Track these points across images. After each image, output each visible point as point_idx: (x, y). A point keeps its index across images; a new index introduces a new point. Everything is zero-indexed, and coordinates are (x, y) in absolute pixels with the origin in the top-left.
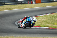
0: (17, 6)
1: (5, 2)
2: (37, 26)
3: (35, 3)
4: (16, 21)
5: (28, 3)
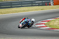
0: (35, 8)
1: (22, 4)
2: (55, 29)
5: (45, 5)
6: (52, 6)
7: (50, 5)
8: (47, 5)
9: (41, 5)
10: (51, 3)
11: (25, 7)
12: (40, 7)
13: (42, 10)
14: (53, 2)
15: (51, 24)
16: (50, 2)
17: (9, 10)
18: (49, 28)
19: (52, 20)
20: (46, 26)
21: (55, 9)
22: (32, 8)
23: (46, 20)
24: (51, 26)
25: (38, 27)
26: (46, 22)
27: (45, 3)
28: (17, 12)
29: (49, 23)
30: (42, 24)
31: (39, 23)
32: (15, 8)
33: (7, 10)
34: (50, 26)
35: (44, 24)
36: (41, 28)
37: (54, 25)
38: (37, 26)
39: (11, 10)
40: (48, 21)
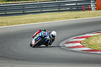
0: (64, 14)
2: (98, 50)
3: (96, 9)
4: (61, 42)
5: (82, 10)
6: (93, 11)
7: (90, 9)
8: (85, 9)
9: (75, 10)
10: (92, 6)
11: (48, 13)
12: (73, 13)
13: (76, 18)
14: (96, 5)
15: (92, 41)
16: (90, 5)
17: (20, 19)
18: (88, 49)
19: (94, 35)
20: (83, 47)
21: (99, 16)
22: (60, 15)
23: (84, 36)
24: (92, 45)
25: (70, 47)
26: (84, 39)
27: (81, 6)
28: (34, 22)
29: (88, 40)
30: (77, 42)
31: (71, 41)
32: (30, 15)
33: (16, 18)
34: (89, 46)
35: (80, 42)
36: (74, 49)
37: (96, 44)
38: (67, 45)
39: (23, 19)
40: (87, 37)
